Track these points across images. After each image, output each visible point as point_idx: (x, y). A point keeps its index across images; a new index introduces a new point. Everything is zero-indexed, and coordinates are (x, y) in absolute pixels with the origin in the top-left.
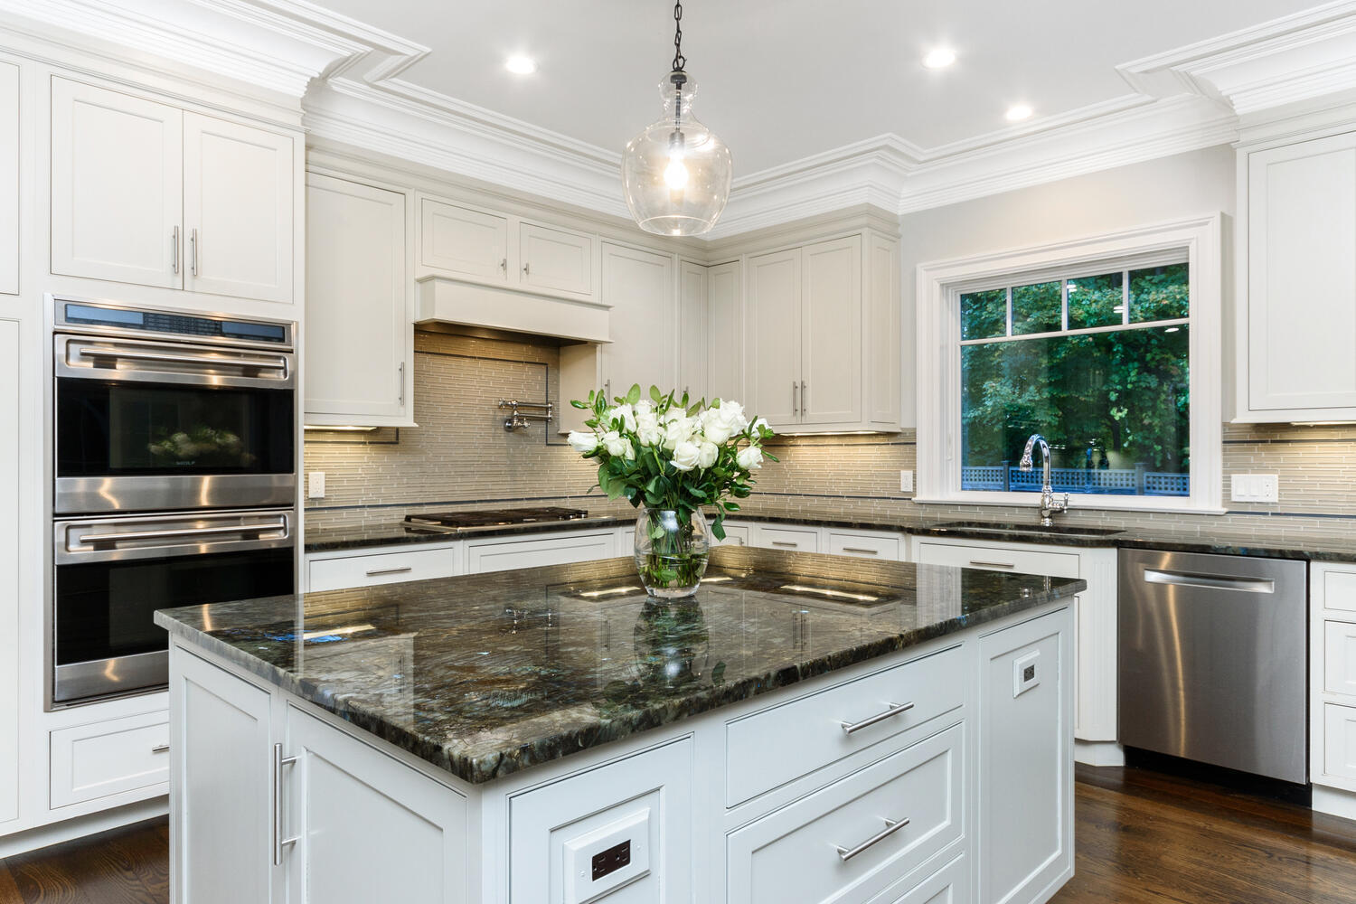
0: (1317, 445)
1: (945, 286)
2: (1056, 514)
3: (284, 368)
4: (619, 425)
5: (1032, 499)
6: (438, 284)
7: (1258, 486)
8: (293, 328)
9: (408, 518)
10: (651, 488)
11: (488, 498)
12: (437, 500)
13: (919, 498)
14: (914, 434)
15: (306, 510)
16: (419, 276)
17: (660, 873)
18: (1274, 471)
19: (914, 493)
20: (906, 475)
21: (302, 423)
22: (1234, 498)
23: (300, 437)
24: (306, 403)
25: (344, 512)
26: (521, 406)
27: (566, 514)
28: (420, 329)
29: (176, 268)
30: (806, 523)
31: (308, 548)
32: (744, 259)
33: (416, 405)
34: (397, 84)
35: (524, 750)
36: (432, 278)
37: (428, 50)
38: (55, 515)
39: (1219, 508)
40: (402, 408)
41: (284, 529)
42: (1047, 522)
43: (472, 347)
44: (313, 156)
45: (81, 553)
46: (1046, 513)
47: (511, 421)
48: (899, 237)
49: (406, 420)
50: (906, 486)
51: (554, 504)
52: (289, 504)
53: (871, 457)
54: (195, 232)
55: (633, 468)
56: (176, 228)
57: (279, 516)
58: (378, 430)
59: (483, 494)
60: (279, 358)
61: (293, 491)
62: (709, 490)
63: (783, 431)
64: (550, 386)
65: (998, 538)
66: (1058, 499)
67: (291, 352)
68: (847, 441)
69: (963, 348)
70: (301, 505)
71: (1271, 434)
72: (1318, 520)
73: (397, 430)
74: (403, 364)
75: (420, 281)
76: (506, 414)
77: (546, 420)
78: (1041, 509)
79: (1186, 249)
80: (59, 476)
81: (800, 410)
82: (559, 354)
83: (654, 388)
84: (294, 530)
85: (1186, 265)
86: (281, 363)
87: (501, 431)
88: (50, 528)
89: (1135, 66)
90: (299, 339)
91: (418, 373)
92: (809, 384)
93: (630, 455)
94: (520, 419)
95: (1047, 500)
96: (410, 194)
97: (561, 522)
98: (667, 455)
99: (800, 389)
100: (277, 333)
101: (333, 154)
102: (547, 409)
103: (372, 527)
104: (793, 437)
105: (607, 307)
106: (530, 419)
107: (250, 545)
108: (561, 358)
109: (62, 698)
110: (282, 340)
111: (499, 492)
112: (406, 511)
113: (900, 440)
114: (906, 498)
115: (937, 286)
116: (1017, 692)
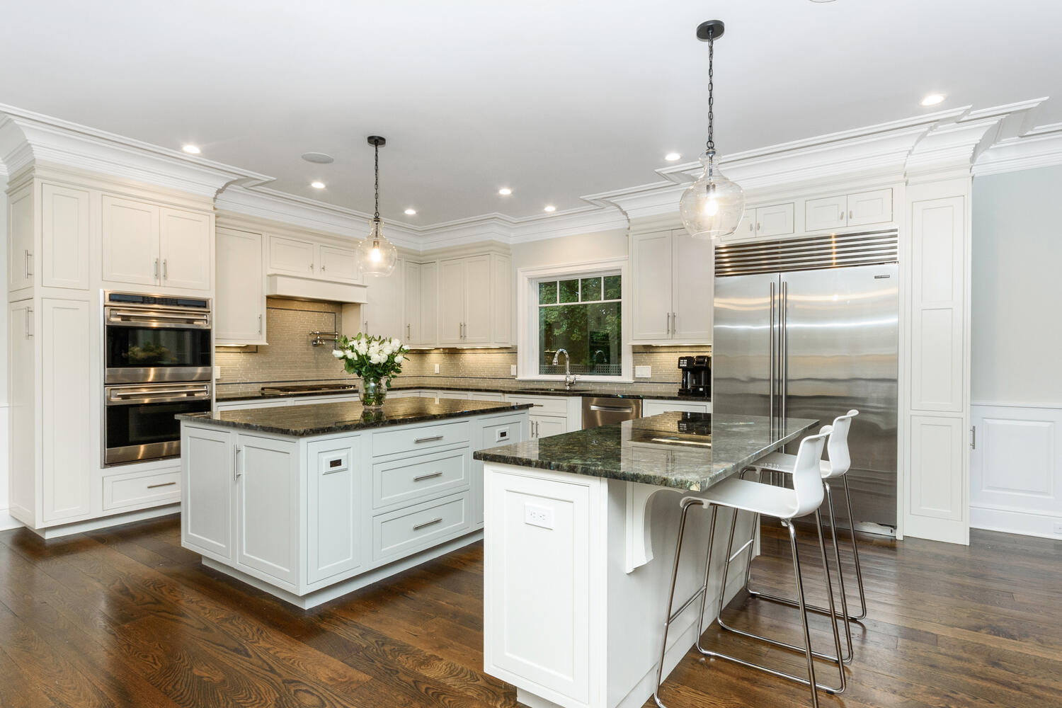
0: (663, 354)
1: (530, 279)
2: (571, 384)
3: (206, 320)
4: (352, 348)
5: (561, 377)
6: (279, 278)
7: (644, 371)
8: (210, 301)
9: (263, 389)
10: (364, 369)
11: (304, 379)
12: (277, 380)
13: (520, 378)
14: (516, 348)
15: (217, 384)
16: (268, 274)
17: (351, 469)
18: (649, 365)
19: (516, 376)
20: (513, 367)
21: (214, 343)
22: (637, 376)
23: (214, 350)
24: (216, 335)
25: (230, 386)
26: (321, 334)
27: (344, 387)
28: (269, 298)
29: (157, 276)
30: (462, 390)
31: (218, 400)
32: (437, 261)
33: (267, 335)
34: (260, 188)
35: (311, 430)
36: (276, 275)
37: (275, 179)
38: (105, 384)
39: (631, 380)
40: (261, 336)
41: (206, 391)
42: (568, 388)
43: (296, 305)
44: (218, 219)
45: (116, 400)
46: (567, 384)
47: (316, 341)
48: (511, 255)
49: (262, 341)
50: (513, 373)
51: (339, 382)
52: (209, 380)
53: (498, 359)
54: (165, 260)
55: (356, 363)
56: (157, 259)
57: (204, 386)
58: (247, 347)
59: (301, 377)
60: (204, 315)
61: (210, 374)
62: (385, 371)
63: (458, 347)
64: (337, 323)
65: (537, 394)
66: (571, 378)
67: (209, 312)
68: (487, 351)
69: (540, 308)
70: (214, 382)
71: (648, 349)
72: (664, 385)
73: (257, 346)
74: (261, 315)
75: (269, 276)
76: (314, 338)
77: (335, 341)
78: (566, 382)
79: (620, 270)
80: (108, 367)
81: (463, 336)
82: (341, 308)
83: (366, 334)
84: (211, 392)
85: (620, 276)
86: (205, 317)
87: (311, 347)
88: (103, 391)
89: (588, 197)
90: (213, 306)
91: (268, 318)
92: (467, 324)
93: (356, 359)
94: (321, 340)
95: (568, 379)
96: (263, 234)
97: (341, 390)
98: (369, 358)
99: (462, 326)
100: (202, 304)
101: (228, 217)
102: (335, 335)
103: (244, 393)
104: (463, 349)
105: (365, 287)
106: (326, 340)
107: (191, 399)
108: (343, 310)
109: (110, 462)
110: (205, 307)
111: (311, 376)
112: (262, 386)
113: (512, 351)
114: (513, 378)
115: (526, 279)
116: (497, 440)
